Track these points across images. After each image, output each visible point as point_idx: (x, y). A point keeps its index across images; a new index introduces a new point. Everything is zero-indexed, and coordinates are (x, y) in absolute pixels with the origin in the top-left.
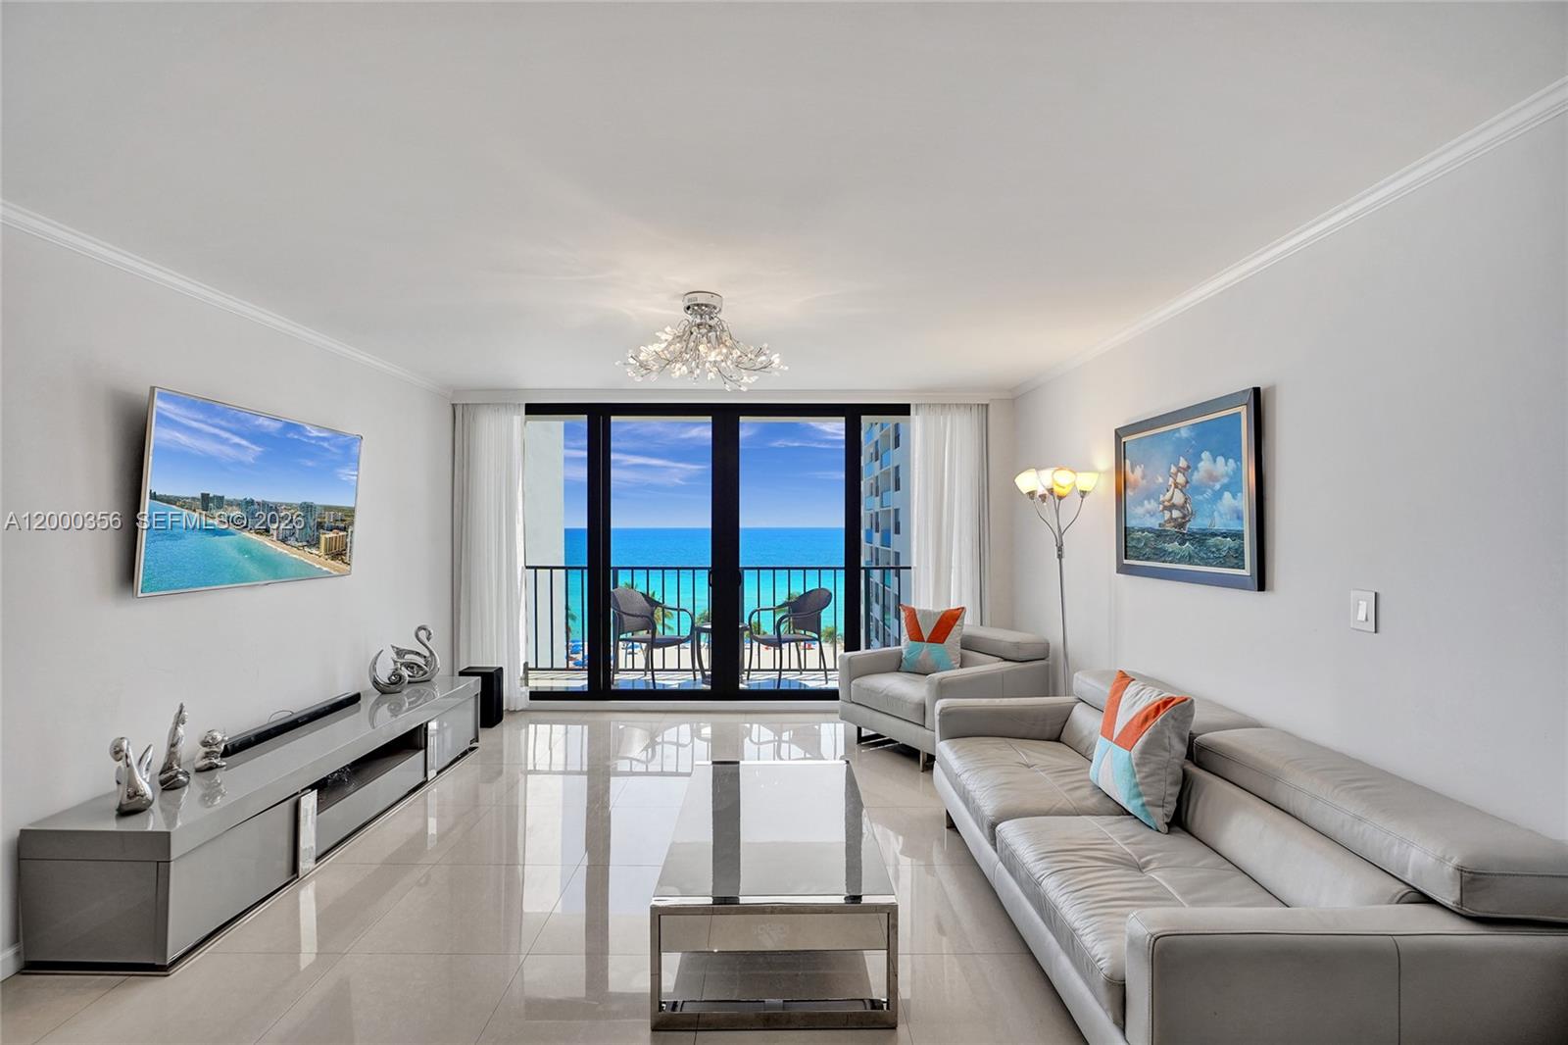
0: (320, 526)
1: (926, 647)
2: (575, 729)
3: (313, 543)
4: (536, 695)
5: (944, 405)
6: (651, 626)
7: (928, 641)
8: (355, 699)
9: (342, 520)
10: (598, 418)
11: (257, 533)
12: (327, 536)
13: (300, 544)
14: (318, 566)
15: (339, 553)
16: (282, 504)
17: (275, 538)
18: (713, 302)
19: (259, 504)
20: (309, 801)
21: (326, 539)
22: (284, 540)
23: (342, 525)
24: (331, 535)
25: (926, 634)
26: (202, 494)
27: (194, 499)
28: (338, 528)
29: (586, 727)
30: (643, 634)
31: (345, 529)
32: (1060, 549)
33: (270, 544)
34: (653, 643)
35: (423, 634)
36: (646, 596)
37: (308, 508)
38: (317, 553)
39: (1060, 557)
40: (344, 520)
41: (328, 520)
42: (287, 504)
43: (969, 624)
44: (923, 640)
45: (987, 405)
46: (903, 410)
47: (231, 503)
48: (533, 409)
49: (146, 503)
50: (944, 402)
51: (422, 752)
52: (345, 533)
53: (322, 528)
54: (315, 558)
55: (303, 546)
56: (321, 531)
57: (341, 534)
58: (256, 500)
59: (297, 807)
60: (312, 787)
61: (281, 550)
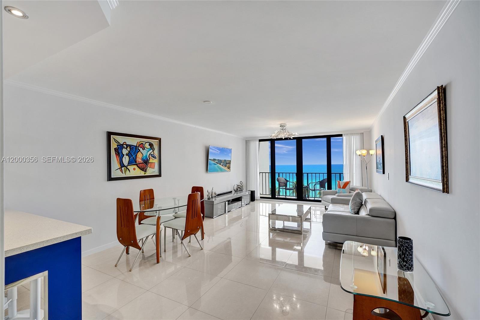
0: (227, 163)
1: (341, 189)
2: (267, 204)
3: (226, 166)
4: (261, 198)
5: (351, 134)
6: (286, 186)
7: (343, 188)
8: (231, 192)
10: (273, 142)
11: (219, 164)
13: (224, 166)
15: (229, 168)
16: (222, 160)
18: (285, 125)
19: (220, 160)
20: (227, 203)
22: (222, 166)
24: (228, 165)
25: (341, 187)
26: (214, 159)
29: (270, 205)
30: (285, 187)
31: (230, 164)
32: (366, 167)
33: (221, 166)
34: (286, 189)
35: (241, 182)
36: (286, 179)
37: (225, 160)
39: (366, 169)
40: (229, 163)
43: (351, 185)
44: (341, 188)
45: (363, 133)
46: (341, 135)
47: (217, 160)
48: (260, 141)
49: (209, 160)
50: (352, 133)
51: (241, 201)
54: (226, 168)
59: (225, 203)
60: (227, 201)
61: (222, 167)
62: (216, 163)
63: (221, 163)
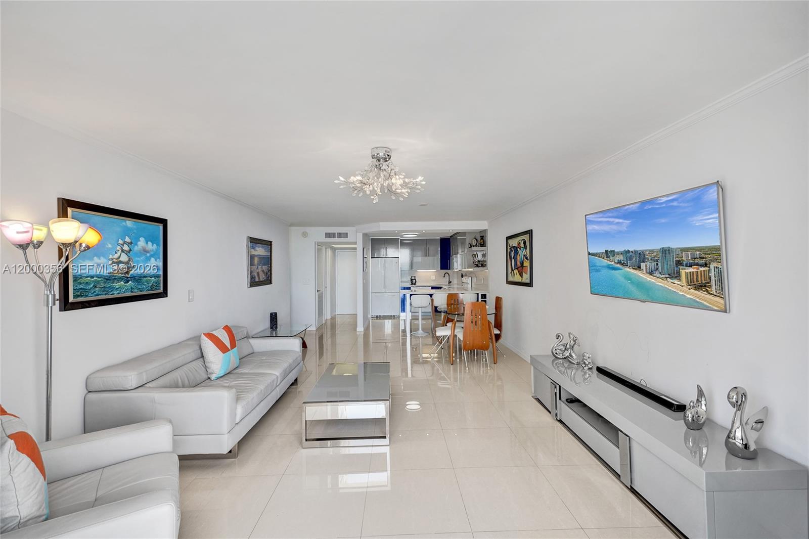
0: (679, 263)
3: (678, 276)
9: (701, 258)
11: (633, 269)
12: (687, 271)
13: (663, 276)
14: (681, 293)
15: (701, 285)
16: (646, 250)
17: (645, 272)
19: (632, 252)
21: (686, 273)
22: (651, 273)
23: (703, 262)
24: (691, 270)
26: (606, 250)
27: (602, 253)
28: (697, 264)
31: (706, 265)
33: (642, 275)
37: (665, 251)
38: (679, 283)
41: (685, 258)
42: (649, 250)
47: (618, 253)
52: (707, 269)
53: (681, 264)
54: (679, 288)
55: (666, 278)
56: (681, 267)
57: (702, 269)
58: (630, 250)
61: (649, 278)
62: (619, 262)
63: (643, 265)
